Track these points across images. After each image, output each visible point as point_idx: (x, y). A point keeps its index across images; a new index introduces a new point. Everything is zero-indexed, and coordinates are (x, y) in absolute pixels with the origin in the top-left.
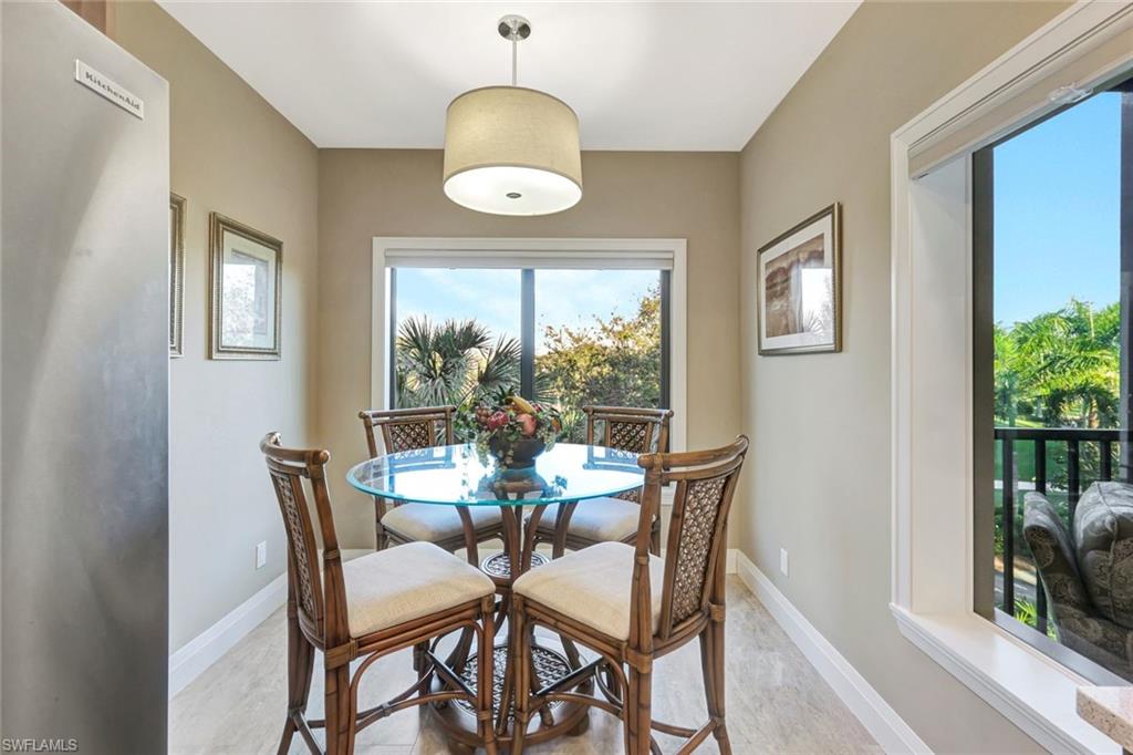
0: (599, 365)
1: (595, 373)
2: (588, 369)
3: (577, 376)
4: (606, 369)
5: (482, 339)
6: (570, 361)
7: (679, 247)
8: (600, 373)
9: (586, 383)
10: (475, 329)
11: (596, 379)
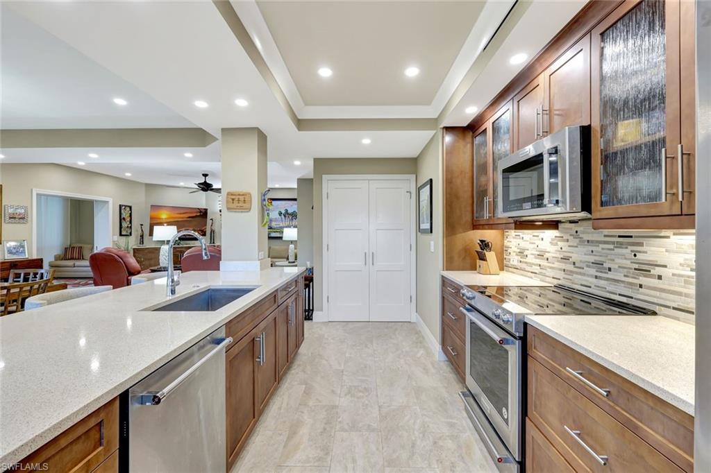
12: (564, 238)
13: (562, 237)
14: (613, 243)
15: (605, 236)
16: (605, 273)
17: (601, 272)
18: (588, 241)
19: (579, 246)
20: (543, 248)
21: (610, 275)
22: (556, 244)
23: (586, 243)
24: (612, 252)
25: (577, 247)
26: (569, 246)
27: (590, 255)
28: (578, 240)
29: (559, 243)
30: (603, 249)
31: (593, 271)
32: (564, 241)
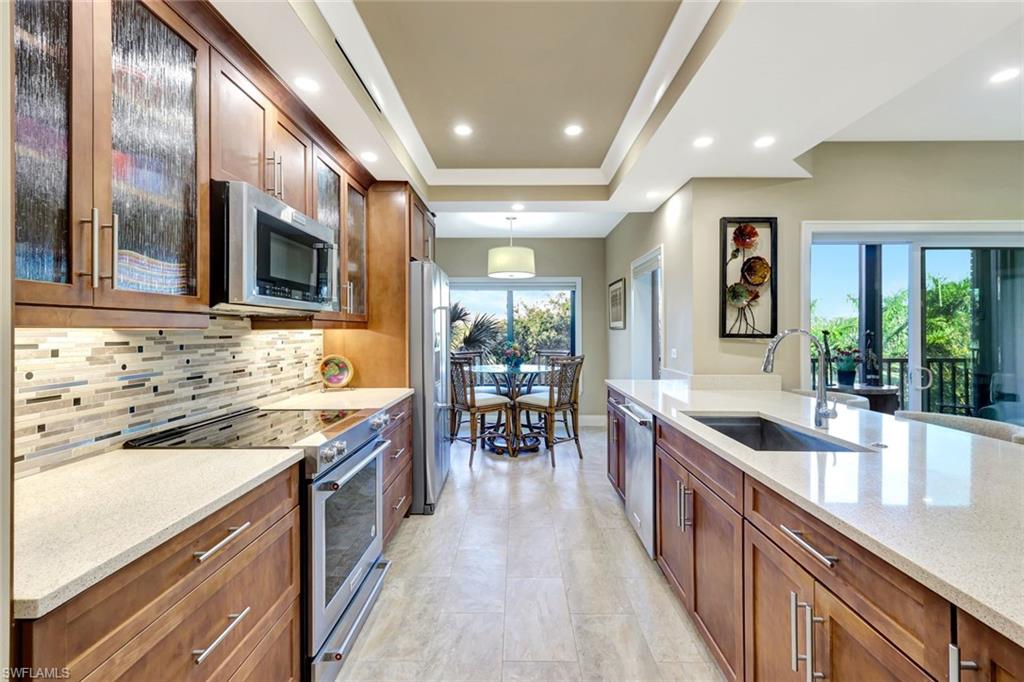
0: (547, 330)
1: (544, 337)
2: (539, 333)
3: (530, 340)
4: (553, 334)
5: (466, 314)
6: (525, 327)
7: (578, 280)
8: (548, 337)
9: (537, 345)
10: (460, 307)
11: (545, 342)
12: (131, 345)
13: (127, 343)
14: (214, 346)
15: (205, 337)
16: (205, 387)
17: (200, 387)
18: (182, 347)
19: (164, 357)
20: (45, 377)
21: (212, 388)
22: (111, 360)
23: (178, 350)
24: (213, 357)
25: (161, 358)
26: (144, 360)
27: (185, 367)
28: (163, 347)
29: (116, 356)
30: (202, 355)
31: (189, 391)
32: (131, 350)
